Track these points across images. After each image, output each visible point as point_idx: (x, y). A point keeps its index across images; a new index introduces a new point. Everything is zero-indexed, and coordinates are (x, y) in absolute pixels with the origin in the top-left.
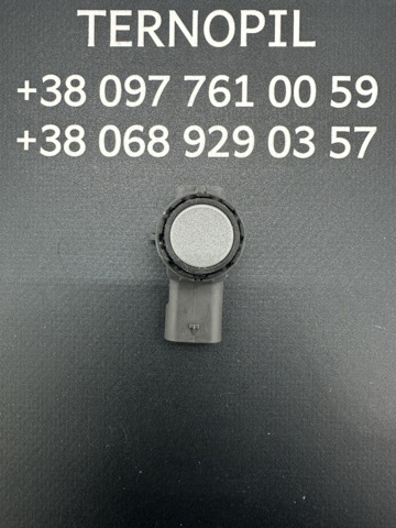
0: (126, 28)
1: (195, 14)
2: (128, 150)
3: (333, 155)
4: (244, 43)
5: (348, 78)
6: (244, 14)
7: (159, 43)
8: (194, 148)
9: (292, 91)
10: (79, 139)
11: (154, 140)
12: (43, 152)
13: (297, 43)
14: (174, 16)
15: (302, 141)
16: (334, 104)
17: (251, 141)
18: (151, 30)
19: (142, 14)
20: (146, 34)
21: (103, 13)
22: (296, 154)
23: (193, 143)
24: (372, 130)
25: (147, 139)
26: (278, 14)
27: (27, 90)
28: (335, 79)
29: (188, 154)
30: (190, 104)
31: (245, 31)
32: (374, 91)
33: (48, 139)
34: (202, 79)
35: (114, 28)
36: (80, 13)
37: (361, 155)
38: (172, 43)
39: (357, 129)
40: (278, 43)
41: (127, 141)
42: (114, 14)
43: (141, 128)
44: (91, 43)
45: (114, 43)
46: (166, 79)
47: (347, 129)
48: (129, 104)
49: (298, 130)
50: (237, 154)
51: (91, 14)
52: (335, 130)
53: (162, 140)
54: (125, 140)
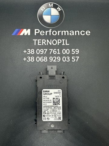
0: (41, 42)
1: (51, 40)
2: (41, 60)
3: (72, 61)
4: (58, 44)
5: (74, 49)
6: (58, 40)
7: (45, 44)
8: (51, 60)
9: (66, 51)
10: (33, 59)
11: (45, 59)
12: (27, 61)
13: (66, 44)
14: (48, 40)
15: (68, 59)
16: (72, 53)
17: (60, 59)
18: (44, 42)
19: (43, 40)
20: (44, 43)
21: (37, 40)
22: (67, 61)
23: (51, 59)
24: (78, 57)
25: (44, 59)
26: (63, 40)
27: (25, 51)
28: (72, 50)
29: (50, 61)
30: (50, 53)
31: (58, 43)
32: (78, 51)
33: (28, 59)
34: (52, 50)
35: (39, 42)
36: (33, 40)
37: (77, 61)
38: (47, 44)
39: (76, 57)
40: (63, 44)
41: (41, 59)
42: (39, 40)
43: (43, 57)
44: (35, 44)
45: (38, 44)
46: (47, 50)
47: (74, 57)
48: (41, 53)
49: (67, 57)
50: (58, 61)
51: (35, 40)
52: (73, 57)
53: (46, 59)
54: (40, 59)
